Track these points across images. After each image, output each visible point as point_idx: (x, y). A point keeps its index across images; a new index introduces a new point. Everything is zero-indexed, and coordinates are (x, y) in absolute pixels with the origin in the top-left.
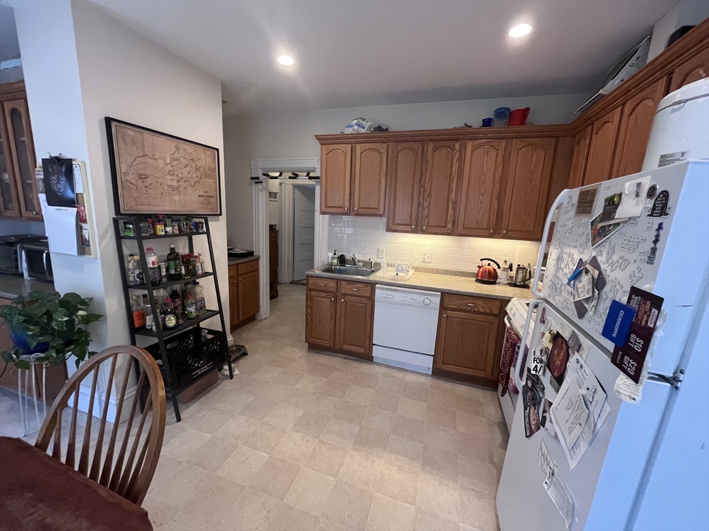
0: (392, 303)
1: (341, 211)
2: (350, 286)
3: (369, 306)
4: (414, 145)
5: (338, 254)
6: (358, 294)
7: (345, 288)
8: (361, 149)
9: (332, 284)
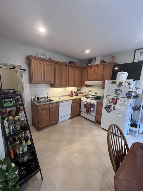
0: (63, 106)
1: (41, 82)
2: (52, 105)
3: (58, 109)
4: (60, 65)
5: (37, 97)
6: (55, 106)
7: (51, 106)
8: (46, 63)
9: (47, 106)
